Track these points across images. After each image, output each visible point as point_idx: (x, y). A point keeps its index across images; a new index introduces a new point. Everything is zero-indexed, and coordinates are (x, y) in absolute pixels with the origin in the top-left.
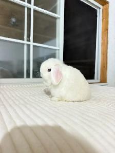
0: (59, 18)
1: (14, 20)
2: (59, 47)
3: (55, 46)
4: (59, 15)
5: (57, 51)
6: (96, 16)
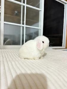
0: (41, 11)
2: (41, 27)
3: (38, 27)
4: (41, 9)
5: (39, 30)
6: (64, 8)
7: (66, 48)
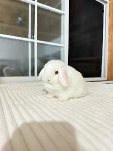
1: (20, 19)
2: (64, 44)
3: (60, 43)
4: (64, 11)
7: (108, 80)
